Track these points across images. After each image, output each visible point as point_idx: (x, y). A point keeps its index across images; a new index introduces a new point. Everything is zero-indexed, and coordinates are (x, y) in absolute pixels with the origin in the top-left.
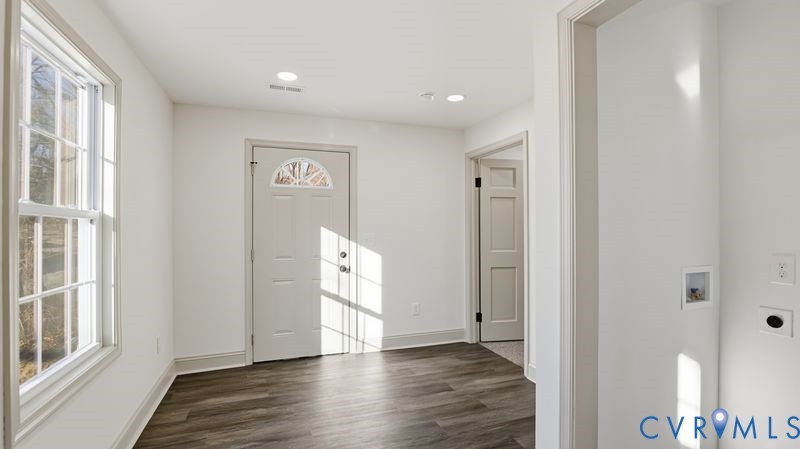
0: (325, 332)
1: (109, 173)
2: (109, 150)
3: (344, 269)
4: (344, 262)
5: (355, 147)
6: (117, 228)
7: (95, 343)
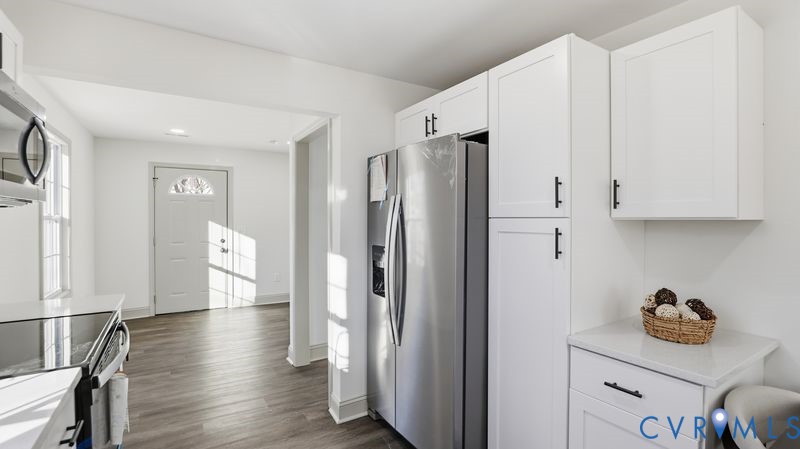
0: (212, 293)
1: (66, 194)
2: (65, 181)
3: (224, 251)
4: (225, 246)
5: (232, 168)
6: (70, 225)
7: (59, 288)
